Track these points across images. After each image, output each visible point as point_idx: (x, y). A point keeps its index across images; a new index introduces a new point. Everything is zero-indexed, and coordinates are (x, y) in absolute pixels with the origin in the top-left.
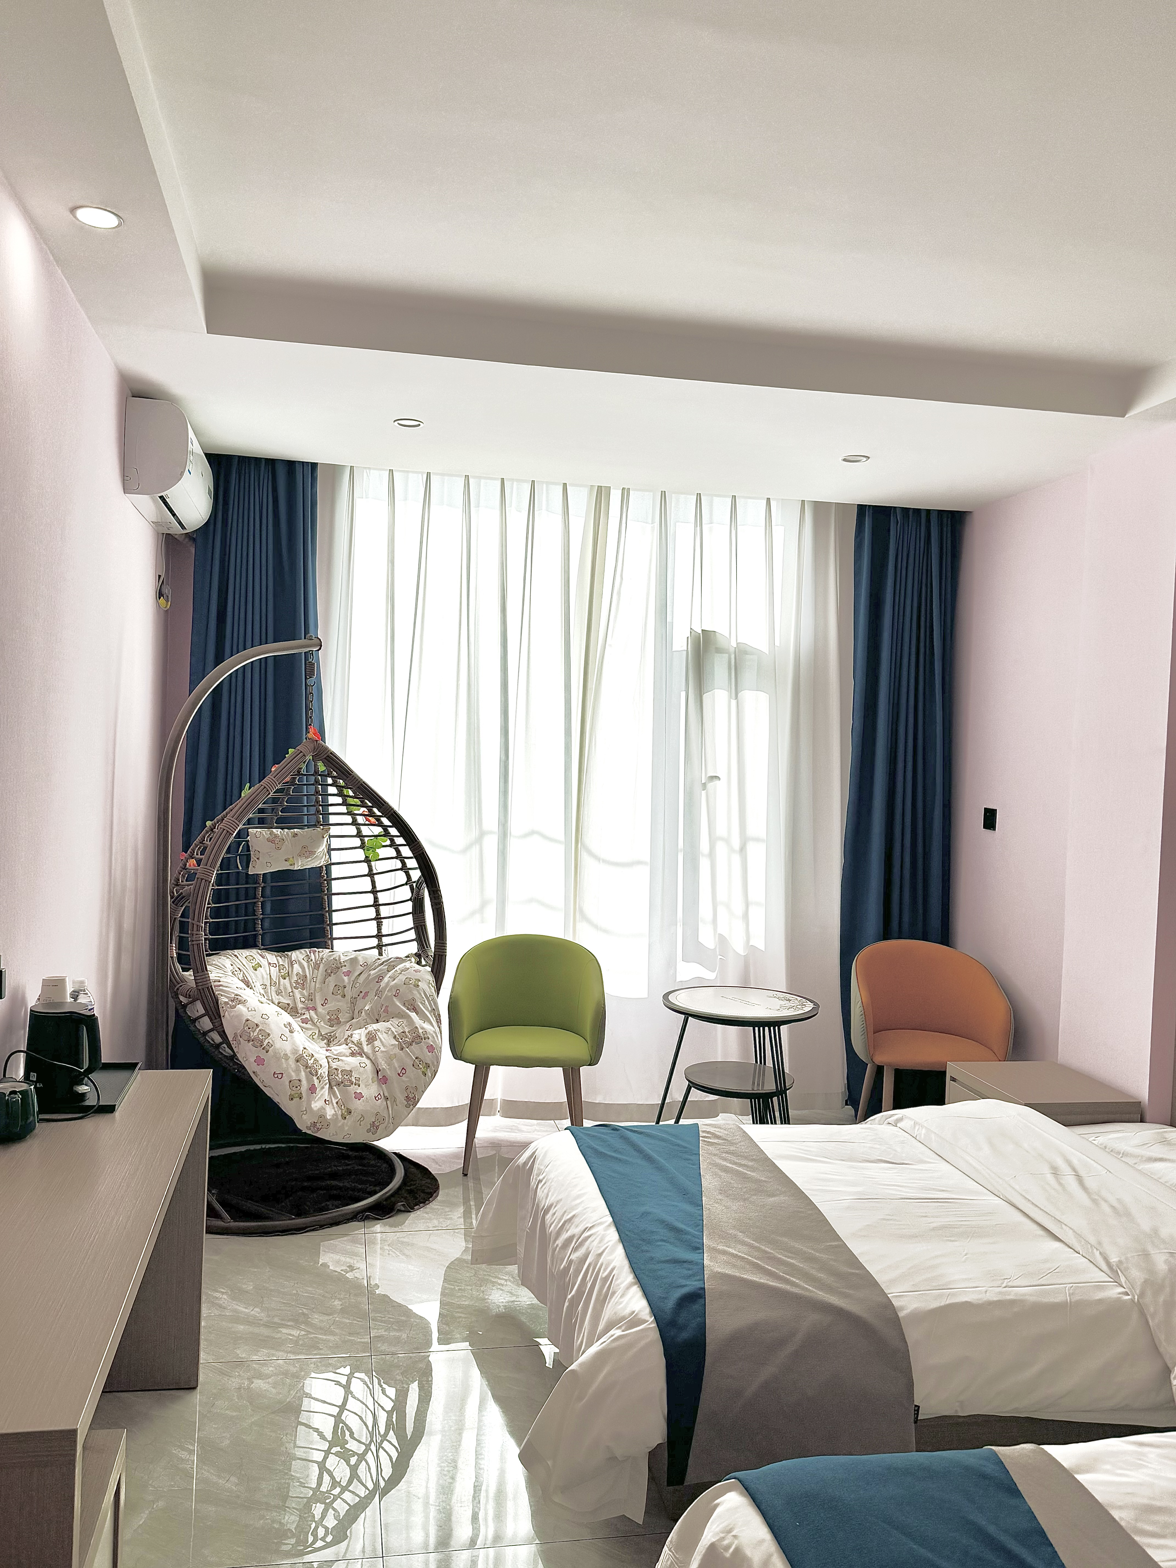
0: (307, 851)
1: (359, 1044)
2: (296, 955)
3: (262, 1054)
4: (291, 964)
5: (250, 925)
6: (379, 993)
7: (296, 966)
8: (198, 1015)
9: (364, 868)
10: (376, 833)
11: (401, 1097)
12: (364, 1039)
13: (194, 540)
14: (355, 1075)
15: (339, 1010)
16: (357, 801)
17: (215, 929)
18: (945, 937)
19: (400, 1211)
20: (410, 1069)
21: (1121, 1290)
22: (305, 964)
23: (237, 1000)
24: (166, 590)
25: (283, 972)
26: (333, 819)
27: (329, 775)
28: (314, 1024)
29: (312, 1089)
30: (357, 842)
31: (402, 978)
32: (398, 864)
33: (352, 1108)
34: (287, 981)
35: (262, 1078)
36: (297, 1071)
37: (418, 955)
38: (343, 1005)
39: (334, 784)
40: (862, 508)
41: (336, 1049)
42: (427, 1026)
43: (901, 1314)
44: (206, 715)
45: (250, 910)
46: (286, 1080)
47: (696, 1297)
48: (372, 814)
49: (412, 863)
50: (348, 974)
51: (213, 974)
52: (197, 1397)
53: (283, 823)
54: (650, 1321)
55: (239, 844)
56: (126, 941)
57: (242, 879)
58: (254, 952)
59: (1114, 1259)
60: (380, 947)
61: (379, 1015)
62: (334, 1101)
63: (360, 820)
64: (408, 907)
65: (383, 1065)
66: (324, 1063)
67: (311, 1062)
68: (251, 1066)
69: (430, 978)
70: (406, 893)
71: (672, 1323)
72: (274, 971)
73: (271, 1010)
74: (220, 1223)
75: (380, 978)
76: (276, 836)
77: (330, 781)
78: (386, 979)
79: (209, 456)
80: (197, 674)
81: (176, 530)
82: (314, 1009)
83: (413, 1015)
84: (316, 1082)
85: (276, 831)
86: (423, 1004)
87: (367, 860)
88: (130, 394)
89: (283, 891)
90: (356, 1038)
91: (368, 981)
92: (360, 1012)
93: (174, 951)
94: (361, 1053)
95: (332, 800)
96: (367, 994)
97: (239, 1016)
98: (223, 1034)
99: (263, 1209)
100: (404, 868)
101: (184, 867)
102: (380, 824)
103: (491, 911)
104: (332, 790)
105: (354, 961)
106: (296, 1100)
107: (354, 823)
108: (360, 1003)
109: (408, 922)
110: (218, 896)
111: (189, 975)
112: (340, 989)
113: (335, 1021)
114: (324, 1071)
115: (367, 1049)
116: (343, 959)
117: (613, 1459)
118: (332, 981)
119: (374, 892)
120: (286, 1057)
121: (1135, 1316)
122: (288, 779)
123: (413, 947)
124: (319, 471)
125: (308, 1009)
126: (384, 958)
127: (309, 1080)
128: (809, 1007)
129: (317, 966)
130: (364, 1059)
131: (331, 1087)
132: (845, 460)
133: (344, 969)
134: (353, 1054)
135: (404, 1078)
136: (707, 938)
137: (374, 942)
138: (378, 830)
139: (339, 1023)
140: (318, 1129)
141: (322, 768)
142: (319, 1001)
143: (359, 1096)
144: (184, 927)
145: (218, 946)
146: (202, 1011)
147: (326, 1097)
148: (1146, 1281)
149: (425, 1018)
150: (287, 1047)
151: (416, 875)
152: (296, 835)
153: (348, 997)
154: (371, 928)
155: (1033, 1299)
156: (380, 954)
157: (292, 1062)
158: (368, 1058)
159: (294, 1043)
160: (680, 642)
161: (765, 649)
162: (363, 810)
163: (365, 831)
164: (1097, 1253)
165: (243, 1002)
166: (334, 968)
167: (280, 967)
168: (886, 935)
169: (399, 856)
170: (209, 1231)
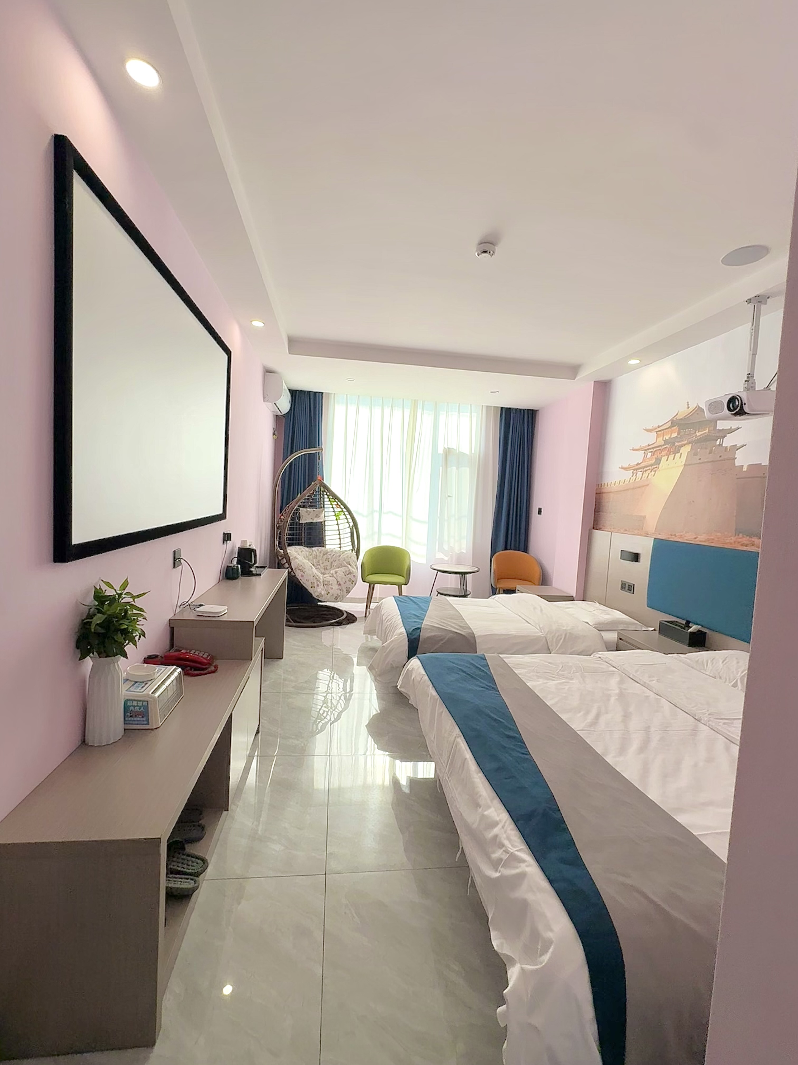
0: (317, 516)
1: (332, 574)
2: (314, 549)
3: (303, 574)
4: (313, 551)
5: (300, 539)
6: (339, 560)
7: (314, 552)
8: (284, 563)
9: (335, 522)
10: (339, 511)
11: (345, 590)
12: (334, 573)
13: (284, 417)
14: (331, 582)
15: (327, 566)
16: (333, 500)
17: (290, 539)
18: (526, 550)
19: (344, 624)
20: (348, 582)
21: (541, 634)
22: (317, 551)
23: (295, 558)
24: (276, 433)
25: (310, 554)
26: (326, 506)
27: (325, 491)
28: (319, 569)
29: (318, 585)
30: (333, 514)
31: (346, 555)
32: (346, 521)
33: (329, 591)
34: (311, 556)
35: (304, 582)
36: (313, 580)
37: (352, 550)
38: (329, 564)
39: (327, 494)
40: (502, 408)
41: (325, 576)
42: (353, 570)
43: (476, 636)
44: (288, 470)
45: (300, 534)
46: (310, 582)
47: (419, 629)
48: (338, 504)
49: (350, 520)
50: (330, 555)
51: (288, 551)
52: (282, 660)
53: (310, 507)
54: (405, 634)
55: (297, 513)
56: (263, 540)
57: (298, 524)
58: (301, 547)
59: (541, 626)
60: (340, 547)
61: (339, 566)
62: (324, 589)
63: (334, 506)
64: (349, 534)
65: (339, 580)
66: (322, 578)
67: (317, 577)
68: (299, 578)
69: (356, 556)
70: (349, 530)
71: (411, 634)
72: (308, 553)
73: (306, 561)
74: (290, 624)
75: (340, 556)
76: (308, 511)
77: (325, 493)
78: (342, 556)
79: (290, 390)
80: (285, 458)
81: (279, 414)
82: (320, 565)
83: (349, 566)
84: (319, 584)
85: (308, 509)
86: (352, 563)
87: (337, 520)
88: (265, 371)
89: (310, 529)
90: (331, 572)
91: (336, 557)
92: (333, 566)
93: (277, 543)
94: (333, 576)
95: (325, 500)
96: (336, 560)
97: (296, 562)
98: (292, 568)
99: (303, 621)
100: (348, 522)
101: (280, 518)
102: (340, 508)
103: (376, 537)
104: (326, 496)
105: (332, 551)
106: (313, 588)
107: (333, 507)
108: (333, 563)
109: (349, 539)
110: (291, 529)
111: (282, 551)
112: (327, 560)
113: (326, 569)
114: (321, 581)
115: (335, 575)
116: (329, 550)
117: (393, 667)
118: (325, 557)
119: (339, 530)
120: (310, 575)
121: (544, 639)
122: (311, 492)
123: (351, 548)
124: (324, 395)
125: (318, 565)
126: (342, 550)
127: (317, 583)
128: (477, 569)
129: (320, 552)
130: (334, 578)
131: (323, 586)
132: (491, 392)
133: (329, 553)
134: (330, 577)
135: (346, 584)
136: (446, 547)
137: (339, 546)
138: (340, 510)
139: (327, 569)
140: (319, 597)
141: (322, 489)
142: (321, 562)
143: (332, 589)
144: (280, 538)
145: (290, 545)
146: (286, 561)
147: (322, 588)
148: (548, 631)
149: (353, 568)
150: (311, 573)
151: (352, 524)
152: (314, 511)
153: (330, 562)
154: (338, 541)
155: (515, 634)
156: (341, 549)
157: (312, 577)
158: (335, 578)
159: (312, 572)
160: (441, 451)
161: (468, 453)
162: (336, 503)
163: (336, 510)
164: (537, 625)
165: (297, 559)
166: (326, 553)
167: (310, 552)
168: (506, 549)
169: (346, 518)
170: (286, 626)
